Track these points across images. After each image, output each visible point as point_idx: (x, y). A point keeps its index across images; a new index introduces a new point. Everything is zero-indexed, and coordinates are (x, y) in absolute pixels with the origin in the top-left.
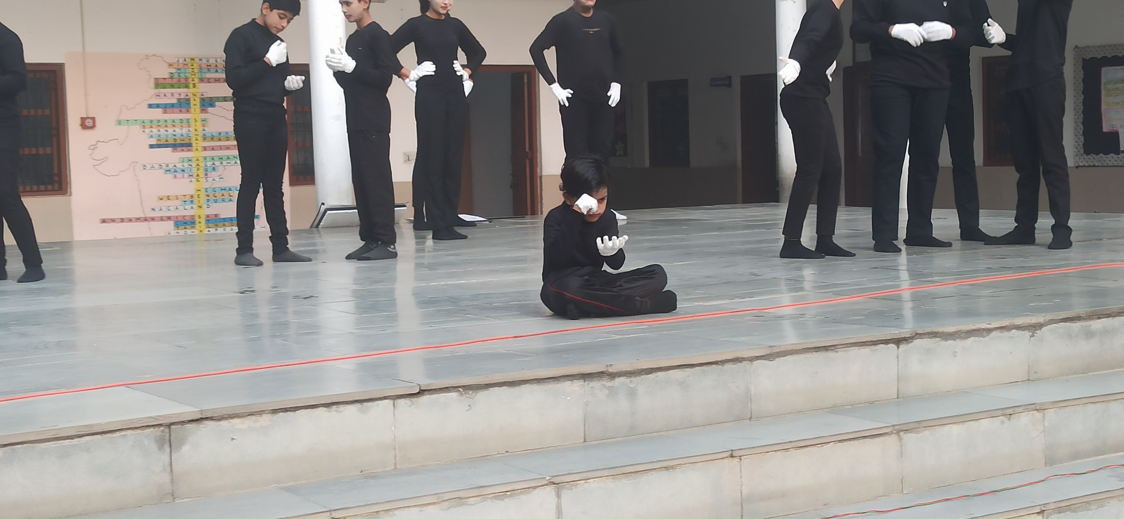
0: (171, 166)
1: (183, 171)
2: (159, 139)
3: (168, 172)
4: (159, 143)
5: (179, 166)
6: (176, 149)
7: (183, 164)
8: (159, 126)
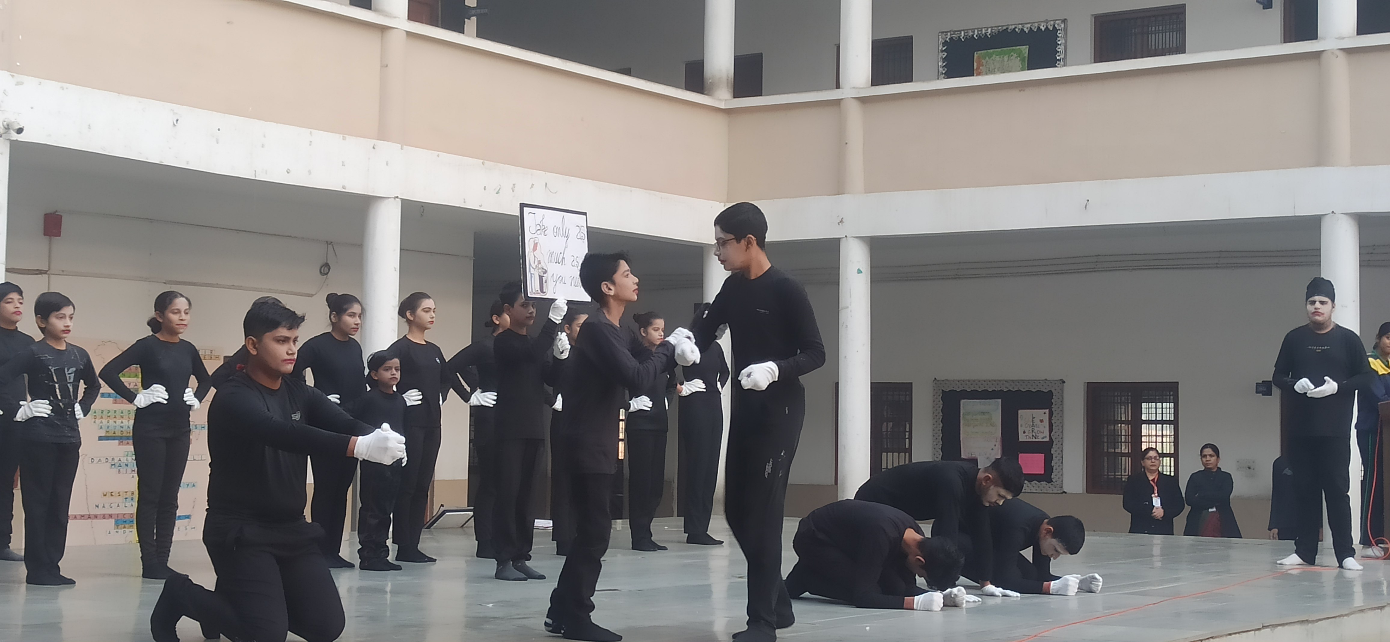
0: (116, 460)
1: (127, 465)
2: (108, 430)
3: (113, 466)
4: (108, 435)
5: (124, 460)
6: (122, 442)
7: (127, 459)
8: (109, 416)
